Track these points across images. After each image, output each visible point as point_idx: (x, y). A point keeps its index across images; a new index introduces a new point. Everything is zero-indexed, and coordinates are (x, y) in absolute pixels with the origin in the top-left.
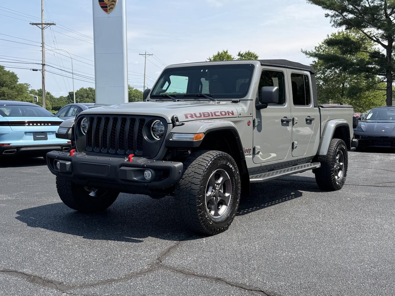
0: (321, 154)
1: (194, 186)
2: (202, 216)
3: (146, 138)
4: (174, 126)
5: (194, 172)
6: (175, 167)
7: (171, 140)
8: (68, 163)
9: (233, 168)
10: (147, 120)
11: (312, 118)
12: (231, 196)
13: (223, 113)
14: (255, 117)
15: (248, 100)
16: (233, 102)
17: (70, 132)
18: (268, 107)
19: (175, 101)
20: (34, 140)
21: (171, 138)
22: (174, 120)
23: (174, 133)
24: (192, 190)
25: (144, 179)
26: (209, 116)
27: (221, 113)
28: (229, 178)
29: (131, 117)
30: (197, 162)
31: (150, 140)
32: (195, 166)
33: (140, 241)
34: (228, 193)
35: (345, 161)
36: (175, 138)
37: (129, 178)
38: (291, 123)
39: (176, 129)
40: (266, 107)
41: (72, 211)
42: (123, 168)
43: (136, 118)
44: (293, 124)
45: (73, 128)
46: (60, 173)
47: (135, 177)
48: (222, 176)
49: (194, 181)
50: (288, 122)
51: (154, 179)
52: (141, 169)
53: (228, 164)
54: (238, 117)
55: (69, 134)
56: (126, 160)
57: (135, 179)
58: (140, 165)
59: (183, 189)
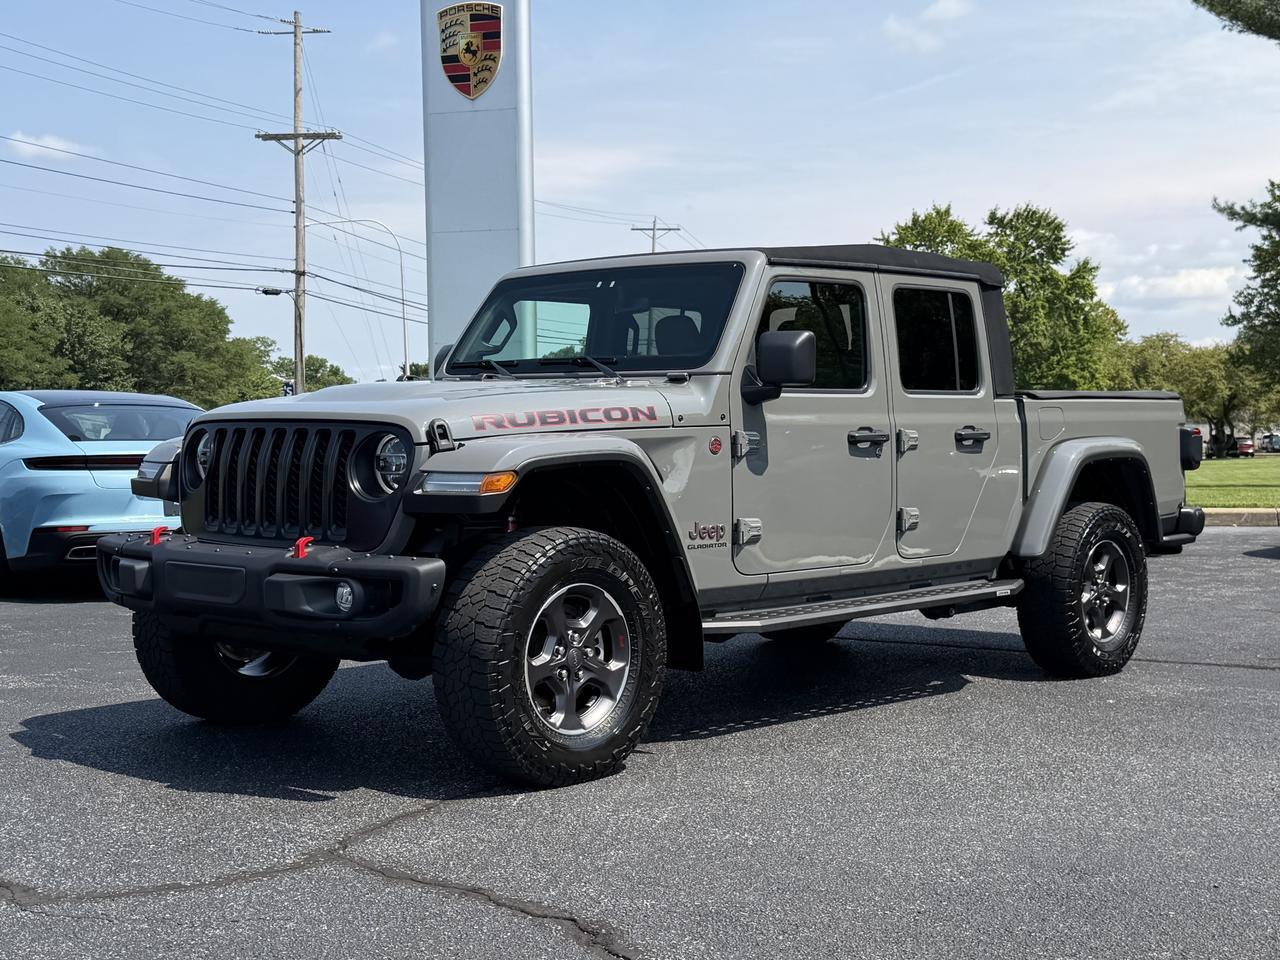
0: (1024, 551)
1: (482, 633)
2: (511, 725)
3: (355, 486)
4: (433, 451)
5: (489, 591)
6: (417, 572)
7: (418, 492)
8: (142, 566)
9: (631, 582)
10: (361, 435)
11: (980, 432)
12: (627, 669)
13: (616, 414)
14: (738, 426)
15: (716, 374)
16: (672, 380)
17: (167, 475)
18: (782, 395)
20: (166, 515)
21: (421, 486)
22: (438, 435)
23: (428, 472)
24: (477, 645)
25: (336, 609)
26: (562, 421)
28: (620, 613)
29: (320, 428)
30: (501, 562)
31: (366, 495)
32: (494, 571)
33: (327, 798)
34: (619, 660)
35: (1132, 578)
36: (431, 487)
37: (289, 607)
38: (888, 448)
39: (438, 462)
40: (778, 396)
42: (278, 577)
43: (331, 428)
44: (900, 452)
45: (175, 463)
46: (125, 597)
47: (308, 604)
48: (596, 606)
49: (485, 616)
50: (877, 443)
51: (361, 609)
52: (327, 581)
53: (610, 570)
54: (673, 426)
55: (164, 482)
56: (289, 555)
57: (308, 608)
58: (322, 568)
59: (455, 640)
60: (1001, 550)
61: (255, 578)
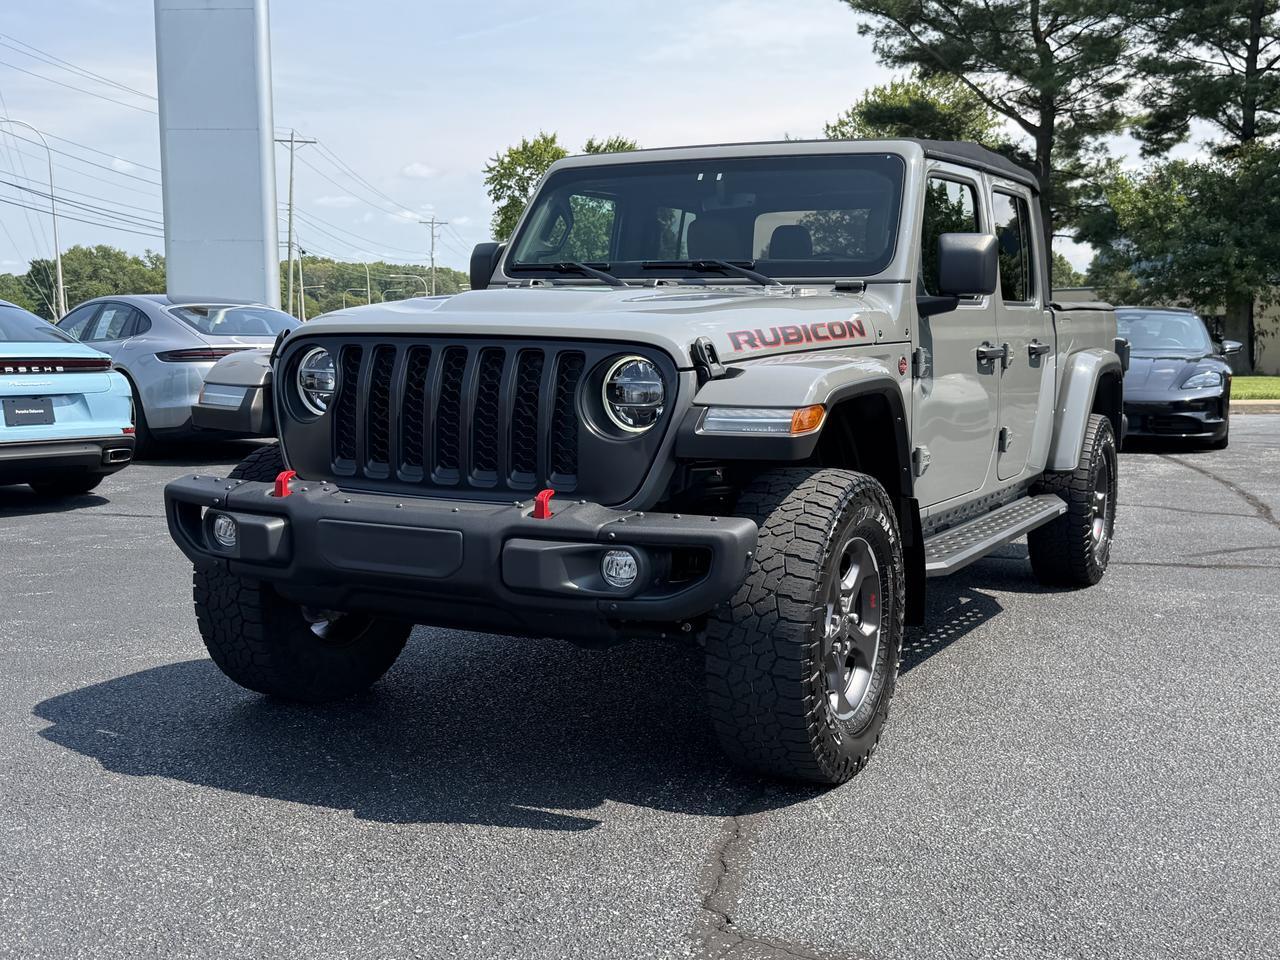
0: (1059, 466)
1: (789, 609)
2: (817, 720)
3: (591, 427)
4: (703, 379)
5: (786, 555)
6: (733, 538)
7: (699, 432)
8: (276, 525)
9: (890, 533)
10: (593, 357)
11: (1044, 345)
12: (879, 632)
13: (838, 331)
14: (916, 344)
15: (898, 282)
16: (840, 288)
17: (257, 402)
19: (653, 286)
20: (8, 425)
21: (701, 426)
22: (702, 357)
23: (709, 406)
24: (782, 623)
25: (603, 584)
27: (831, 328)
28: (877, 570)
30: (791, 516)
31: (612, 437)
32: (784, 528)
33: (590, 824)
34: (870, 622)
35: (1109, 487)
36: (713, 424)
37: (546, 584)
38: (998, 362)
39: (711, 392)
40: (951, 307)
41: (246, 695)
42: (517, 544)
43: (542, 348)
44: (1004, 366)
45: (267, 389)
46: (231, 563)
47: (571, 579)
48: (858, 563)
49: (789, 586)
50: (991, 359)
51: (647, 584)
52: (593, 549)
53: (878, 520)
54: (875, 344)
55: (256, 411)
56: (524, 514)
57: (571, 585)
58: (590, 533)
59: (745, 618)
60: (1040, 467)
61: (476, 543)
